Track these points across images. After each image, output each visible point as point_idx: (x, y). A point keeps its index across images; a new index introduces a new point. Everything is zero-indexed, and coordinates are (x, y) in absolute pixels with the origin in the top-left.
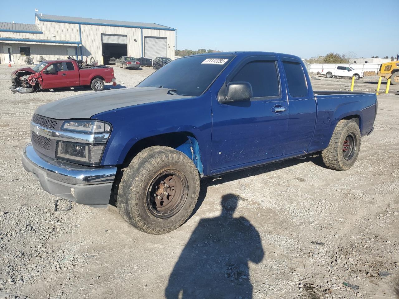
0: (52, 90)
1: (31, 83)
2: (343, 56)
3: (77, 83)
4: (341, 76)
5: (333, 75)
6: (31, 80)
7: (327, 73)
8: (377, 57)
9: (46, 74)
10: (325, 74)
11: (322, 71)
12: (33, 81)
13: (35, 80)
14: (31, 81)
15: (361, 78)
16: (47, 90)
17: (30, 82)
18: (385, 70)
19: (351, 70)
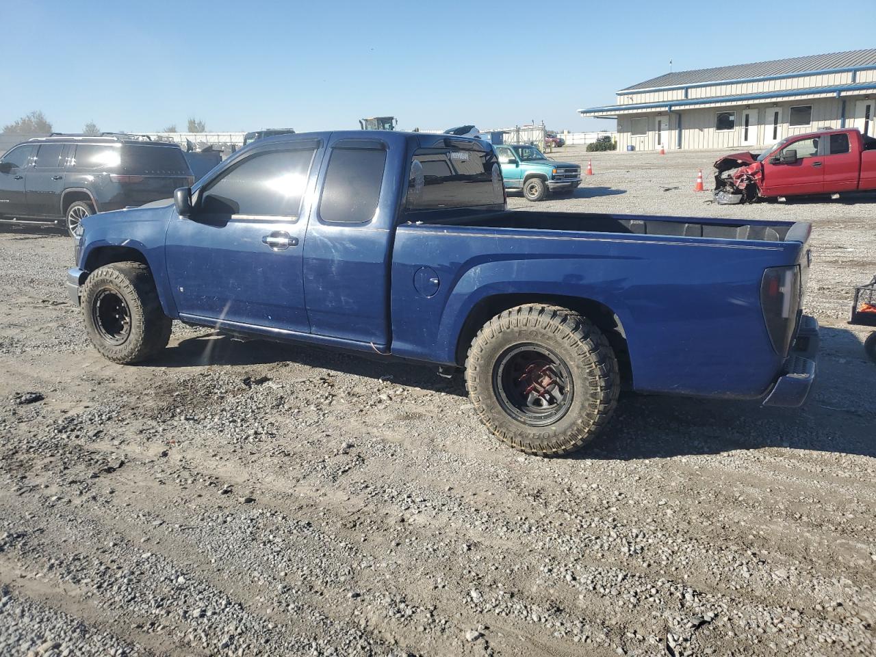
0: (783, 199)
1: (737, 185)
3: (852, 185)
6: (738, 177)
9: (774, 164)
12: (742, 181)
13: (748, 179)
14: (739, 181)
16: (772, 200)
17: (736, 182)
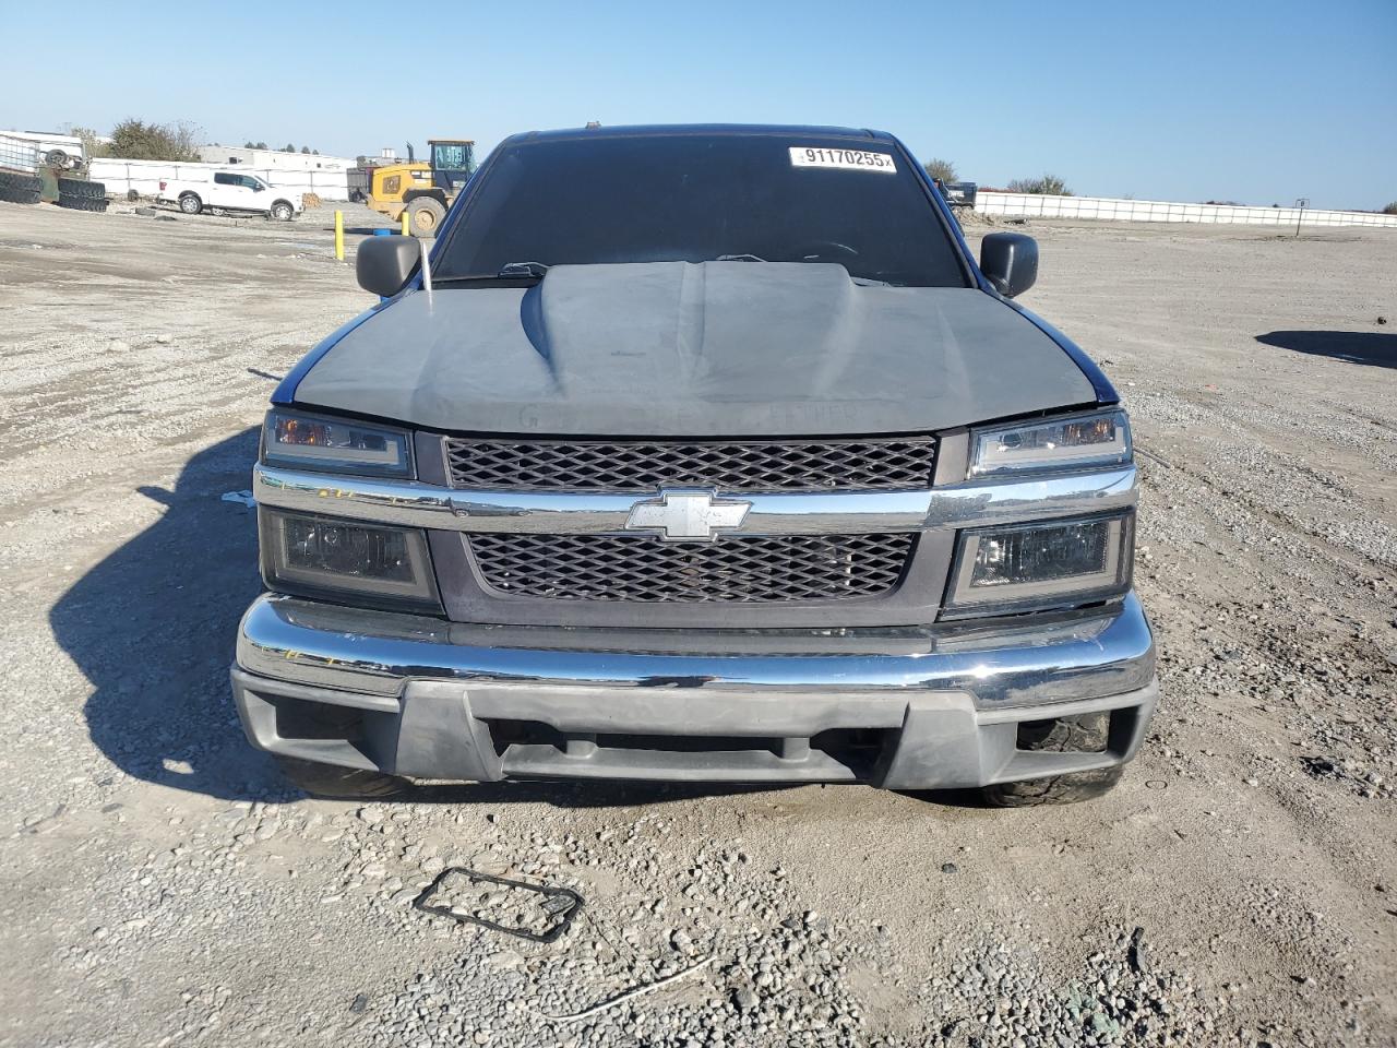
2: (182, 135)
4: (225, 209)
5: (204, 202)
7: (183, 195)
8: (260, 147)
10: (175, 198)
11: (162, 186)
15: (298, 214)
18: (385, 192)
19: (261, 188)
